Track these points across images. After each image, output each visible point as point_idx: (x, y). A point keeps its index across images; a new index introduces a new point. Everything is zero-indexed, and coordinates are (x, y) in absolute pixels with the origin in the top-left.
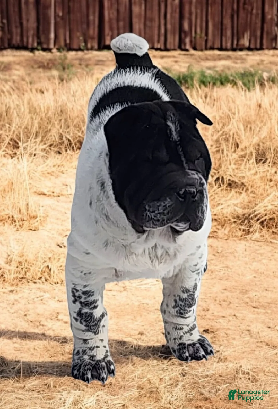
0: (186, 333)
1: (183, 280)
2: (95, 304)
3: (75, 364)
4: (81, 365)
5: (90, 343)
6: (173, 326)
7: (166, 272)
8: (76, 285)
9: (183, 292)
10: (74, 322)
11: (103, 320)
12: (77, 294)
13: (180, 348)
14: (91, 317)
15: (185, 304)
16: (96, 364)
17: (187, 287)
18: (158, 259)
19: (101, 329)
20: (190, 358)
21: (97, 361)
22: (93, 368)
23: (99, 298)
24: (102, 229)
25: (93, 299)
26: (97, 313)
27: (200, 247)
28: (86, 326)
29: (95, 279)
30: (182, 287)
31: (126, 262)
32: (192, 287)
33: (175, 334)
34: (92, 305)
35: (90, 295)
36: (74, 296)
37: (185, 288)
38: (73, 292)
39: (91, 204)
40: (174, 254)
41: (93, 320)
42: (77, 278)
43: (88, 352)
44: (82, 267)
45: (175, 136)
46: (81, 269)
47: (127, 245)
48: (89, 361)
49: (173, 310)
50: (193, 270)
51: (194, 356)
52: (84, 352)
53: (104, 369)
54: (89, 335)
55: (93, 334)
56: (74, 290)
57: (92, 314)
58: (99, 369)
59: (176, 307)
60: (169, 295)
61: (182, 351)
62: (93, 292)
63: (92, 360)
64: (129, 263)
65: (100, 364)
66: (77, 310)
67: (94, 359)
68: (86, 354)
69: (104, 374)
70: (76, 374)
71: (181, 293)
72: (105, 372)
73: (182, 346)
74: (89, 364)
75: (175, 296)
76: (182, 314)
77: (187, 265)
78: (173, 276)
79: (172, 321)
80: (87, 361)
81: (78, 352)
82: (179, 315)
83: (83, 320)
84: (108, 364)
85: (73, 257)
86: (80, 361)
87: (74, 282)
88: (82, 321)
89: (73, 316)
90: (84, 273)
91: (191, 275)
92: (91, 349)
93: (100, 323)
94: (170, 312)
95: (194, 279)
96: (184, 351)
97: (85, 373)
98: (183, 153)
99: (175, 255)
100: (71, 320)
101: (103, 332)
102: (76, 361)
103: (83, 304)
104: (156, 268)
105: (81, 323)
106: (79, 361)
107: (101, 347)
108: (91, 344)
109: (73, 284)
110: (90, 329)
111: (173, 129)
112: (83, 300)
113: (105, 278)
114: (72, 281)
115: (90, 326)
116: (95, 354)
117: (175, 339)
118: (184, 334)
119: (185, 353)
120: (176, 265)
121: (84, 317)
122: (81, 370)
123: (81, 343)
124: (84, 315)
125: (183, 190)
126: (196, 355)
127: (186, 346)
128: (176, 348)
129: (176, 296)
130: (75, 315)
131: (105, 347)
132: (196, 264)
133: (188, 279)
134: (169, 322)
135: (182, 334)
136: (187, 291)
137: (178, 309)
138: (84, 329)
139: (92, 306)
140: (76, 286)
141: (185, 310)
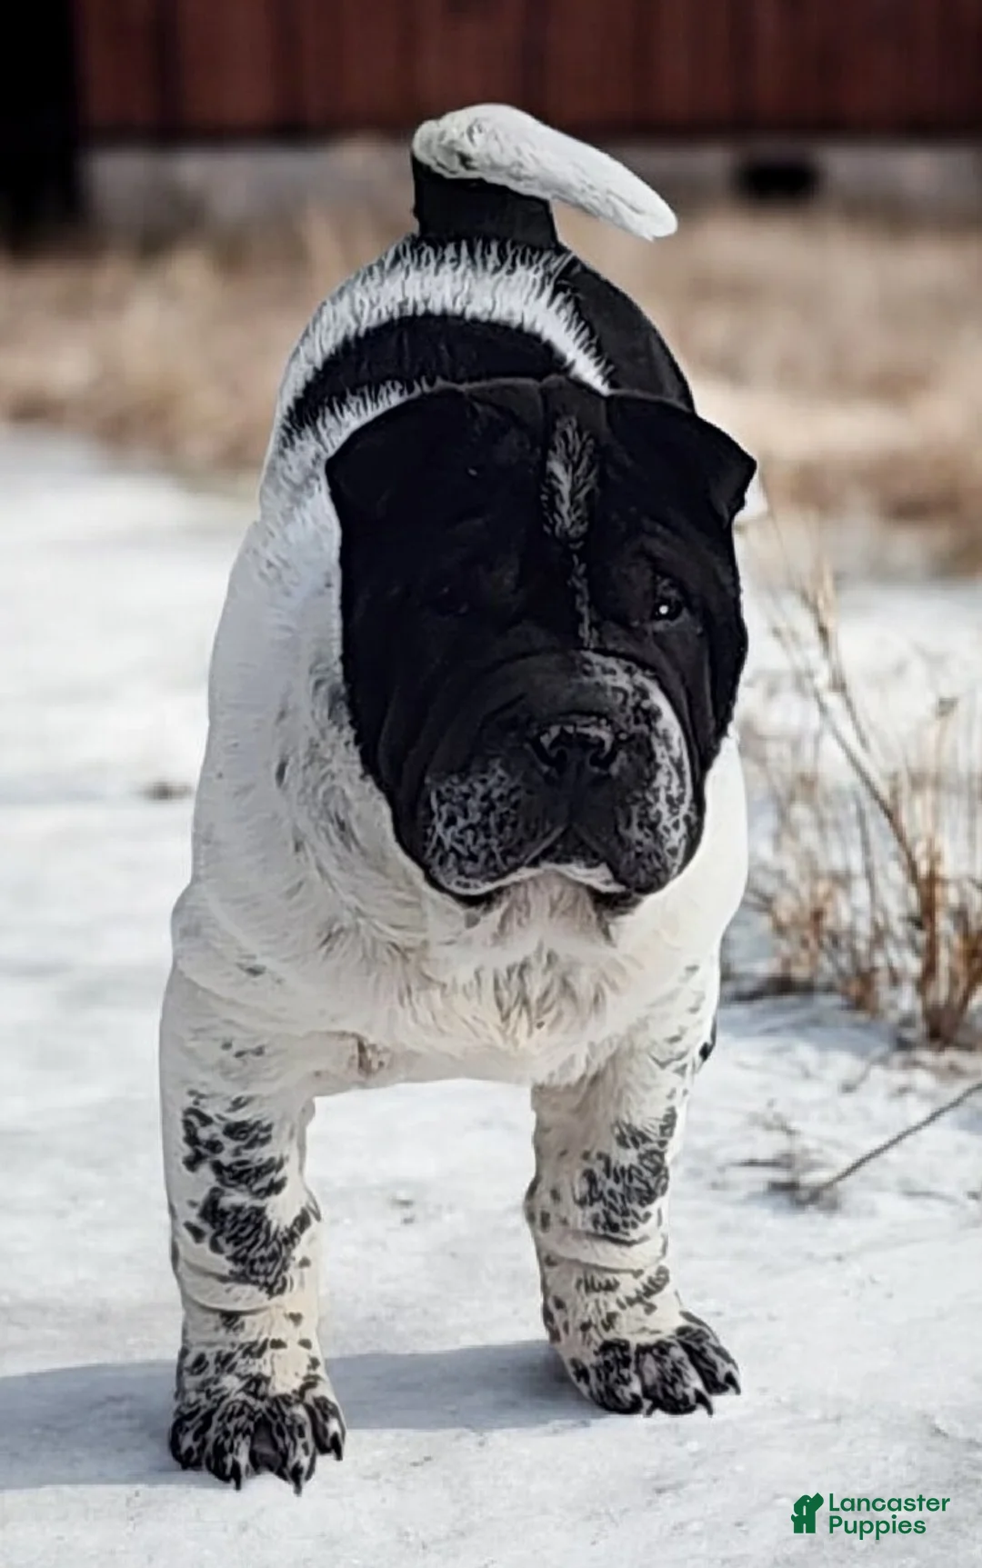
0: (631, 1302)
1: (620, 1092)
2: (273, 1174)
3: (187, 1411)
4: (211, 1412)
5: (247, 1327)
6: (577, 1274)
7: (555, 1066)
8: (202, 1096)
9: (622, 1141)
10: (185, 1243)
11: (305, 1237)
12: (204, 1134)
13: (607, 1363)
14: (258, 1226)
15: (628, 1188)
16: (269, 1410)
17: (638, 1123)
18: (529, 1012)
19: (292, 1273)
20: (647, 1404)
21: (275, 1400)
22: (256, 1426)
23: (291, 1151)
24: (316, 874)
25: (266, 1157)
26: (281, 1211)
27: (693, 969)
28: (234, 1258)
29: (277, 1078)
30: (618, 1123)
31: (403, 1014)
32: (657, 1124)
33: (588, 1307)
34: (265, 1178)
35: (256, 1139)
36: (192, 1139)
37: (629, 1127)
38: (187, 1124)
39: (281, 773)
40: (592, 994)
41: (262, 1237)
42: (204, 1069)
43: (240, 1362)
44: (230, 1022)
45: (567, 517)
46: (227, 1032)
47: (411, 950)
48: (242, 1396)
49: (578, 1211)
50: (662, 1060)
51: (660, 1394)
52: (225, 1362)
53: (302, 1434)
54: (244, 1296)
55: (263, 1295)
56: (195, 1118)
57: (260, 1212)
58: (282, 1434)
59: (593, 1201)
60: (563, 1153)
61: (613, 1375)
62: (269, 1128)
63: (255, 1394)
64: (416, 1020)
65: (288, 1413)
66: (201, 1196)
67: (262, 1390)
68: (231, 1370)
69: (300, 1451)
70: (190, 1451)
71: (614, 1143)
72: (305, 1447)
73: (617, 1355)
74: (241, 1412)
75: (586, 1156)
76: (615, 1228)
77: (641, 1040)
78: (583, 1078)
79: (572, 1256)
80: (232, 1398)
81: (200, 1362)
82: (601, 1231)
83: (227, 1234)
84: (318, 1412)
85: (195, 986)
86: (209, 1395)
87: (194, 1087)
88: (221, 1240)
89: (182, 1220)
90: (236, 1048)
91: (654, 1076)
92: (254, 1351)
93: (289, 1251)
94: (564, 1222)
95: (667, 1091)
96: (625, 1372)
97: (227, 1444)
98: (590, 586)
99: (596, 999)
100: (175, 1233)
101: (302, 1283)
102: (192, 1397)
103: (226, 1174)
104: (516, 1043)
105: (215, 1247)
106: (203, 1396)
107: (292, 1345)
108: (253, 1330)
109: (192, 1093)
110: (253, 1272)
111: (565, 489)
112: (225, 1158)
113: (318, 1074)
114: (185, 1082)
115: (253, 1262)
116: (266, 1371)
117: (585, 1327)
118: (622, 1306)
119: (627, 1382)
120: (598, 1041)
121: (228, 1225)
122: (212, 1434)
123: (212, 1325)
124: (230, 1217)
125: (555, 731)
126: (670, 1390)
127: (632, 1353)
128: (590, 1359)
129: (594, 1155)
130: (193, 1216)
131: (306, 1344)
132: (675, 1033)
133: (641, 1093)
134: (562, 1259)
135: (614, 1307)
136: (638, 1138)
137: (598, 1208)
138: (226, 1272)
139: (264, 1183)
140: (203, 1101)
141: (625, 1213)
